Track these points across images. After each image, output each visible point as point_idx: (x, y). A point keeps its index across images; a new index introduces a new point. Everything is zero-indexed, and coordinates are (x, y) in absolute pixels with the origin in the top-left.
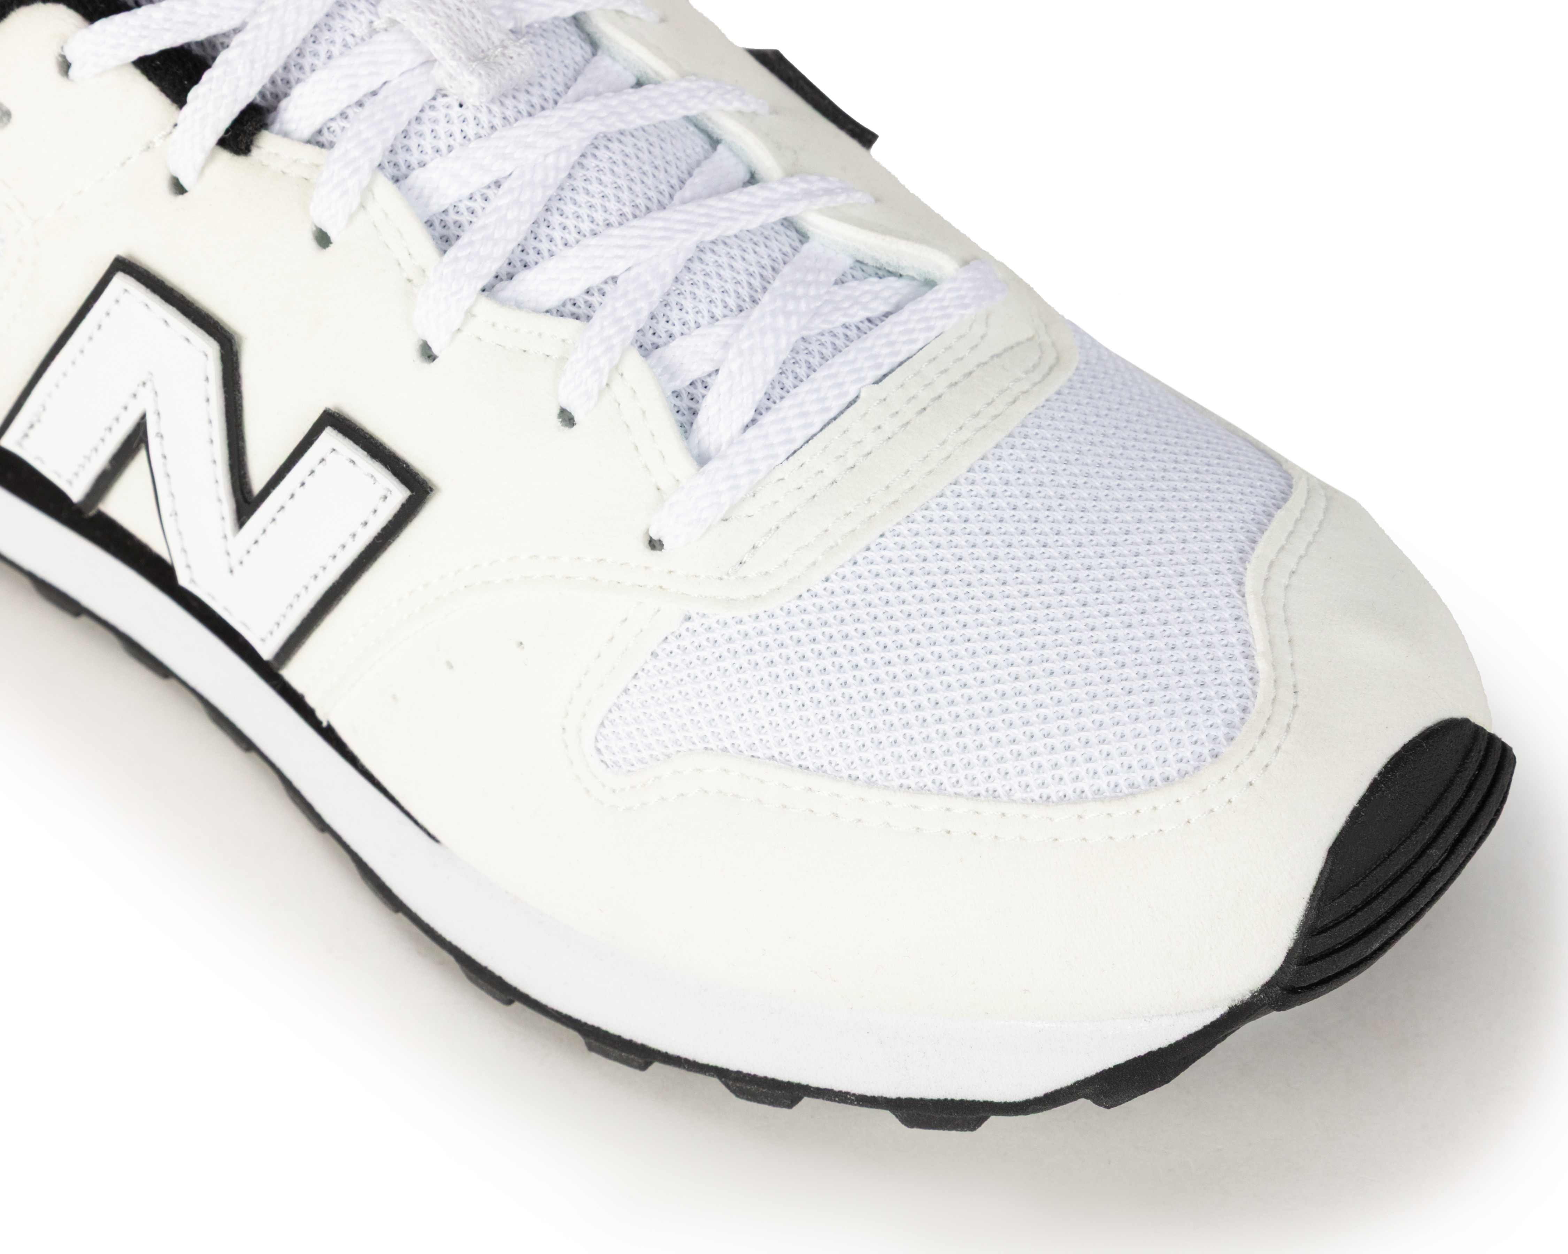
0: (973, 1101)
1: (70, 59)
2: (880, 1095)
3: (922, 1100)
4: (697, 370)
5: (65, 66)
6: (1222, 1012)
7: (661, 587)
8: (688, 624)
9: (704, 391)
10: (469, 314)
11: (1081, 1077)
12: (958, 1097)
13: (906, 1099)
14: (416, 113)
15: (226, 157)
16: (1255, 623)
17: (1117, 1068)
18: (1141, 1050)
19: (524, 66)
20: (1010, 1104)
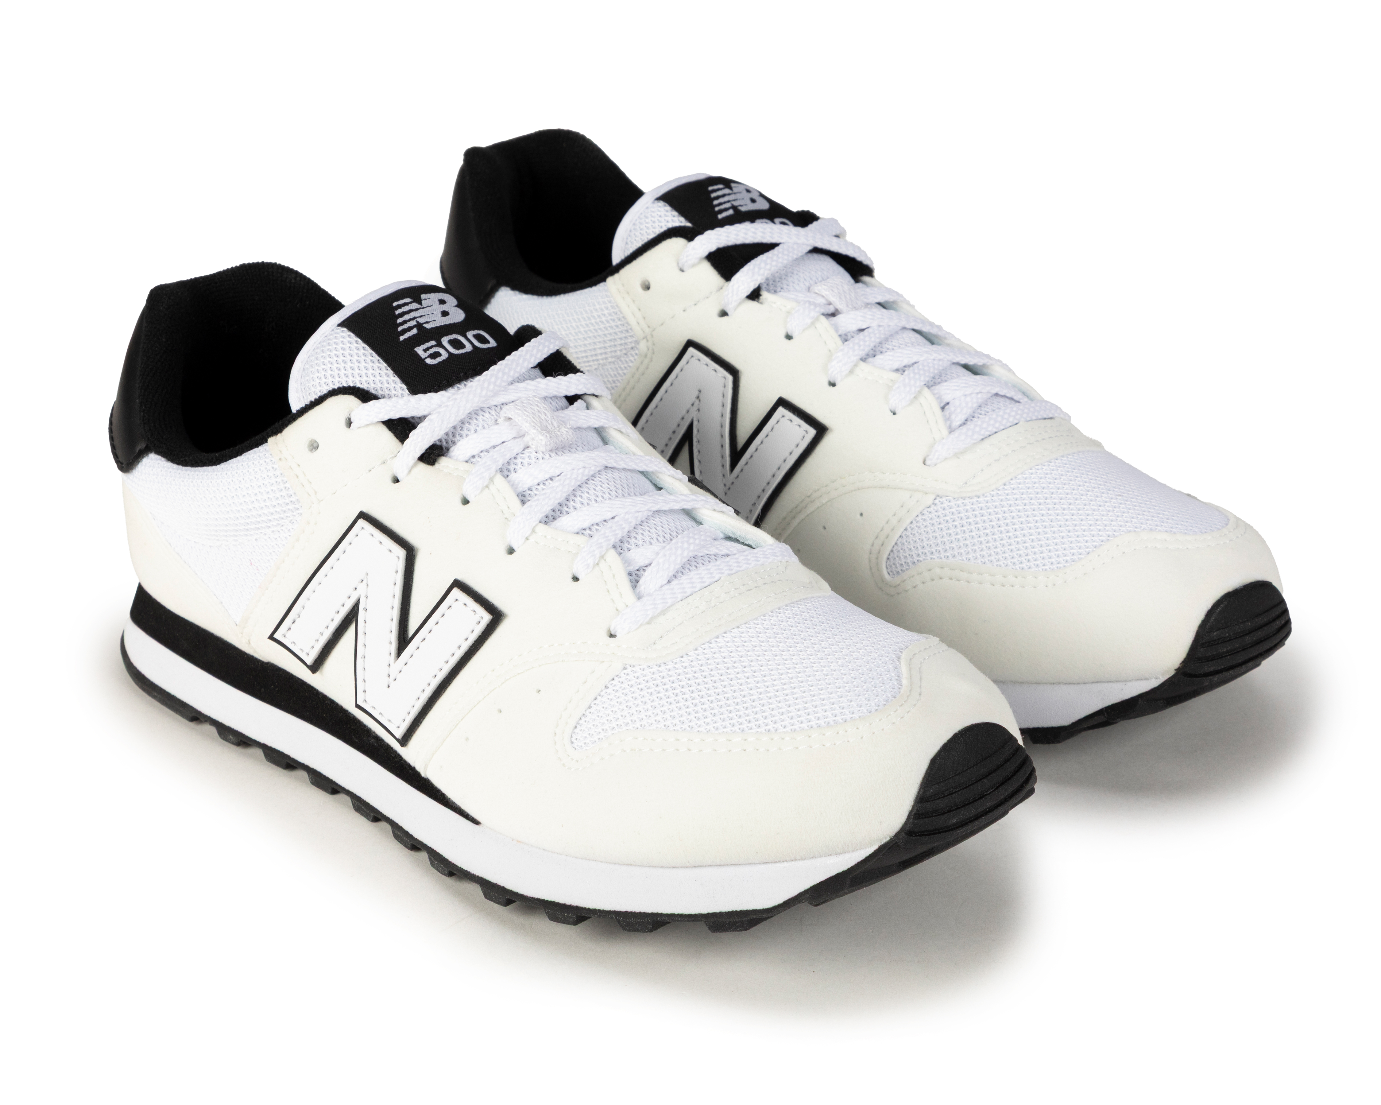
0: (747, 911)
1: (352, 420)
2: (699, 913)
3: (720, 912)
4: (641, 562)
5: (349, 423)
6: (875, 849)
7: (613, 653)
8: (625, 671)
9: (643, 573)
10: (533, 531)
11: (802, 890)
12: (739, 909)
13: (712, 913)
14: (514, 455)
15: (422, 466)
16: (904, 669)
17: (821, 883)
18: (833, 873)
19: (569, 437)
20: (766, 909)
